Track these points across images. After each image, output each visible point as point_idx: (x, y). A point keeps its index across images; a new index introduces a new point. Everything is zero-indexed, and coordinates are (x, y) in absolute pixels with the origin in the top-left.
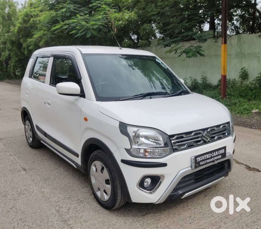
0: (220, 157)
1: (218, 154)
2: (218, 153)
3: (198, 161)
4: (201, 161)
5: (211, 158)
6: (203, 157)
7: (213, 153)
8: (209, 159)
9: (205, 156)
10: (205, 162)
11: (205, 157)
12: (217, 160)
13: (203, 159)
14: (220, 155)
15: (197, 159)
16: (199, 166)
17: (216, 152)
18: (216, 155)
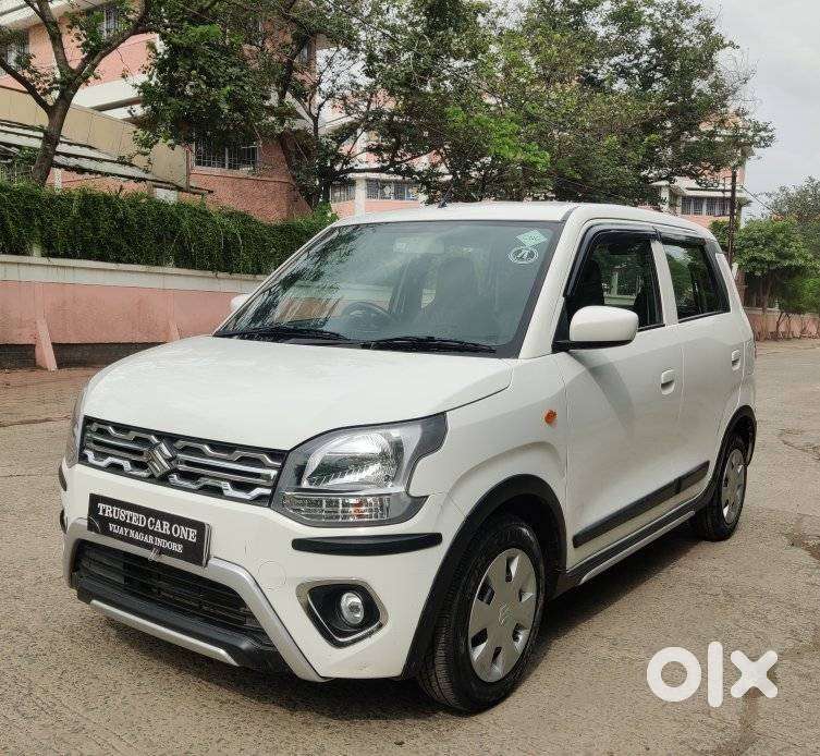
0: (179, 548)
1: (171, 533)
2: (170, 529)
3: (101, 513)
4: (113, 520)
5: (145, 530)
6: (123, 514)
7: (154, 521)
8: (136, 528)
9: (129, 513)
10: (126, 532)
11: (126, 517)
12: (162, 551)
13: (120, 518)
14: (178, 540)
15: (101, 505)
16: (106, 532)
17: (165, 523)
18: (164, 532)
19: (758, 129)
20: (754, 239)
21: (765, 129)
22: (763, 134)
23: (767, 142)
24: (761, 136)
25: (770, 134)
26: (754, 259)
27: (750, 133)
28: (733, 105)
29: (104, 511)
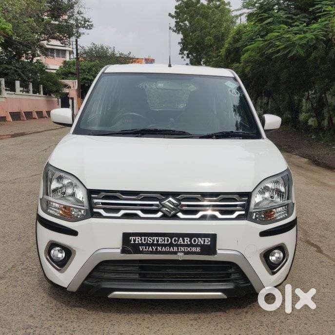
0: (197, 250)
1: (191, 242)
3: (132, 242)
4: (142, 244)
5: (171, 245)
6: (150, 240)
7: (177, 239)
8: (163, 245)
9: (156, 238)
10: (154, 249)
11: (153, 241)
12: (187, 253)
13: (148, 242)
14: (197, 246)
15: (132, 238)
16: (138, 252)
17: (186, 239)
18: (186, 243)
19: (85, 21)
20: (84, 70)
21: (88, 21)
22: (87, 23)
23: (90, 27)
24: (87, 24)
25: (91, 23)
26: (84, 79)
27: (83, 23)
28: (76, 10)
29: (135, 241)
